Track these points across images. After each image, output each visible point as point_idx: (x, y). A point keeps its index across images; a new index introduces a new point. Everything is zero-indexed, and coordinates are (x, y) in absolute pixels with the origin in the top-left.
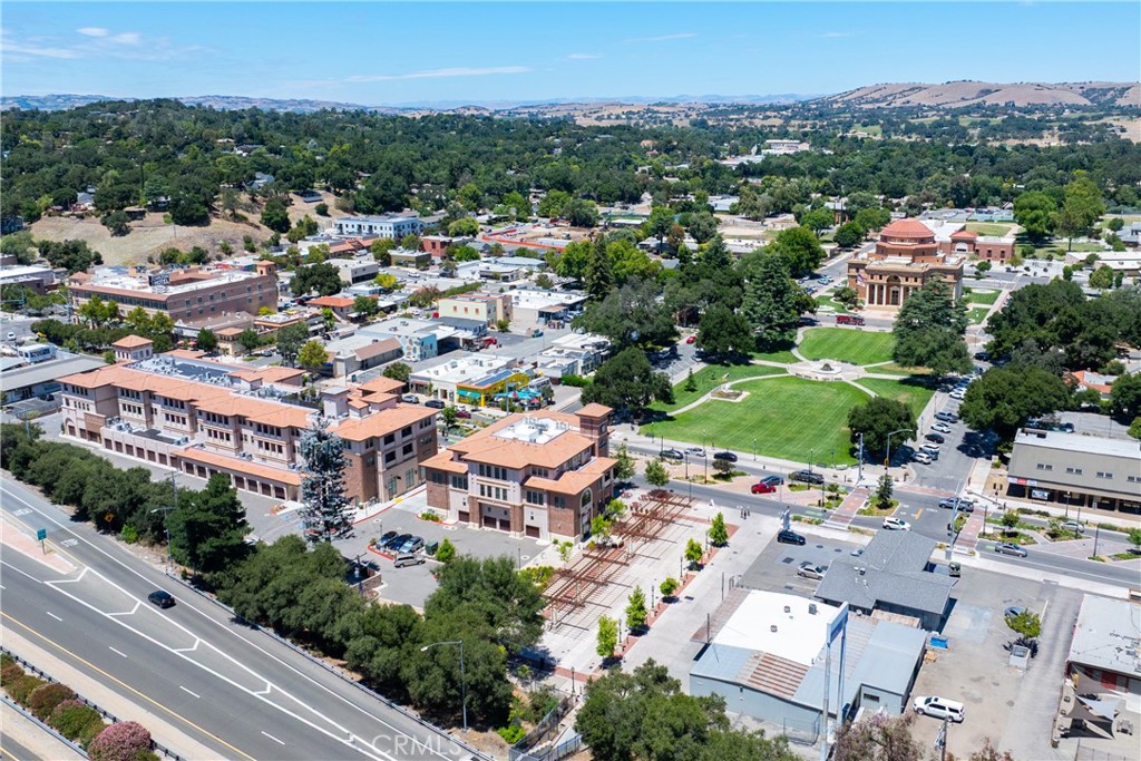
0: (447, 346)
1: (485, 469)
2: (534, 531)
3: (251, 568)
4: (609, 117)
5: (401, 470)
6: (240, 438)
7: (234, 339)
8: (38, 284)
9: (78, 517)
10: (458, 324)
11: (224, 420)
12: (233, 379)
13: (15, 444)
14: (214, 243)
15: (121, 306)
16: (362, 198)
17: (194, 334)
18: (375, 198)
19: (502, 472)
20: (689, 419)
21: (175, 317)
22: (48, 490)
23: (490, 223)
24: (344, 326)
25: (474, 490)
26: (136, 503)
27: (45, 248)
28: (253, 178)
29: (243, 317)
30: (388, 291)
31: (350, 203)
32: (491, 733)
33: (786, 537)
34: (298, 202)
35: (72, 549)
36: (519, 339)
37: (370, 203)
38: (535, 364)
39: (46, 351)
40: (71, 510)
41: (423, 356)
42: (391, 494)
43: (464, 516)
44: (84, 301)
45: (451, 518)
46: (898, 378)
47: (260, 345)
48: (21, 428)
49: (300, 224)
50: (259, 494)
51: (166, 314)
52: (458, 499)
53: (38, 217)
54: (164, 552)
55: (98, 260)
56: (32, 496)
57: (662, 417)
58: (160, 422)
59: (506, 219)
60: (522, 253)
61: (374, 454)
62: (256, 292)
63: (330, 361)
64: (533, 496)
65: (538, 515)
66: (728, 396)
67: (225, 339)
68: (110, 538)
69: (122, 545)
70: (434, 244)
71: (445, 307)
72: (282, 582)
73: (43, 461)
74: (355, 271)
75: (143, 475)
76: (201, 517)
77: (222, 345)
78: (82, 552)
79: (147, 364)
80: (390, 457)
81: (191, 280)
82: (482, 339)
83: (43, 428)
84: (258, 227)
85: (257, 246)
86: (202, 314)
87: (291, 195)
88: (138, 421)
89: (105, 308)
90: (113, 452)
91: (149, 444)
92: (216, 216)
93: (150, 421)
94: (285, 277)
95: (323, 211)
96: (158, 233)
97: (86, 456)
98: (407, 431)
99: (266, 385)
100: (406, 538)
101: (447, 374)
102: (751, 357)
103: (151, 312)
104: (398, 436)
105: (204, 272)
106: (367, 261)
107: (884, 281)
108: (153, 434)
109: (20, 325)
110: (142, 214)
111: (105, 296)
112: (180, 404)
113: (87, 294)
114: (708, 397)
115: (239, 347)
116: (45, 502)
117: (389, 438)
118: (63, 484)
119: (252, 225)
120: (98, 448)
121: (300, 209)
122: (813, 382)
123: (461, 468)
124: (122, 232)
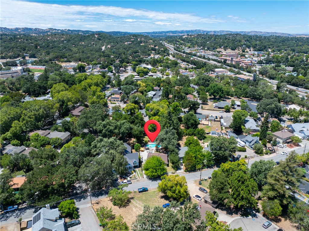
31: (254, 50)
34: (247, 49)
37: (257, 50)
49: (246, 52)
92: (236, 50)
95: (250, 50)
96: (229, 51)
110: (228, 49)
119: (240, 51)
124: (225, 50)
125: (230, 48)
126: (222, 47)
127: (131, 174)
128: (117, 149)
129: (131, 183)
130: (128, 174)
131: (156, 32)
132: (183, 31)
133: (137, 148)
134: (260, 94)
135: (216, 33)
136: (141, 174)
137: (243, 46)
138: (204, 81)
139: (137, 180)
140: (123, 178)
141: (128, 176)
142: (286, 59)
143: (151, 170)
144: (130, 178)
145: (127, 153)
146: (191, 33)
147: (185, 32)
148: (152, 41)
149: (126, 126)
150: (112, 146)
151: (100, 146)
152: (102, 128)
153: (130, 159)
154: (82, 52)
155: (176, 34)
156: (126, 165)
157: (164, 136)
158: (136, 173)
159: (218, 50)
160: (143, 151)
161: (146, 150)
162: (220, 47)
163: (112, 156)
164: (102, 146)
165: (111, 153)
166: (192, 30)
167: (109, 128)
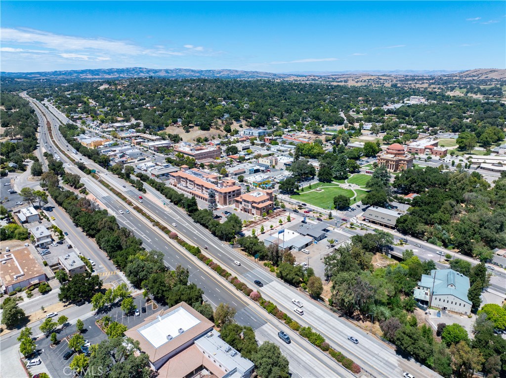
0: (257, 171)
1: (245, 201)
2: (253, 214)
3: (197, 213)
4: (361, 81)
5: (232, 200)
6: (202, 190)
7: (208, 166)
8: (167, 147)
9: (171, 202)
10: (261, 165)
11: (199, 185)
12: (203, 177)
13: (160, 187)
14: (210, 136)
15: (184, 155)
16: (253, 123)
17: (199, 163)
18: (256, 122)
19: (248, 202)
20: (303, 195)
21: (196, 159)
22: (166, 196)
23: (289, 131)
24: (235, 163)
25: (243, 205)
26: (181, 200)
27: (169, 136)
28: (223, 116)
29: (211, 160)
30: (249, 154)
31: (249, 124)
32: (228, 242)
33: (303, 222)
34: (235, 123)
35: (169, 207)
36: (277, 170)
37: (255, 124)
38: (275, 178)
39: (168, 165)
40: (170, 200)
41: (250, 173)
42: (230, 204)
43: (241, 210)
44: (177, 153)
45: (239, 210)
46: (366, 190)
47: (214, 167)
48: (162, 183)
49: (234, 131)
50: (200, 199)
51: (194, 158)
52: (241, 206)
53: (168, 126)
54: (184, 209)
55: (182, 140)
56: (163, 197)
57: (298, 194)
58: (188, 185)
59: (294, 130)
60: (291, 144)
61: (226, 196)
62: (215, 153)
63: (227, 173)
64: (253, 207)
65: (254, 211)
66: (318, 191)
67: (206, 165)
68: (176, 206)
69: (178, 207)
70: (267, 139)
71: (261, 160)
72: (201, 216)
73: (165, 191)
74: (243, 147)
75: (183, 195)
76: (190, 203)
77: (205, 167)
78: (171, 208)
79: (187, 171)
80: (230, 196)
81: (201, 149)
82: (267, 170)
83: (166, 183)
84: (222, 131)
85: (221, 137)
86: (202, 158)
87: (233, 121)
88: (184, 184)
89: (181, 155)
90: (179, 190)
91: (186, 189)
92: (212, 128)
93: (186, 184)
94: (224, 148)
95: (241, 126)
96: (197, 132)
97: (173, 190)
98: (234, 191)
99: (209, 179)
100: (229, 212)
101: (251, 179)
102: (332, 181)
103: (191, 157)
104: (232, 192)
105: (204, 147)
106: (247, 144)
107: (385, 162)
108: (187, 187)
109: (163, 157)
110: (193, 127)
111: (181, 152)
112: (192, 181)
113: (177, 151)
114: (313, 190)
115: (209, 167)
116: (165, 198)
117: (230, 193)
118: (168, 195)
119: (221, 130)
120: (176, 189)
121: (235, 126)
122: (343, 189)
123: (241, 200)
124: (188, 132)
125: (197, 125)
126: (180, 123)
131: (60, 72)
132: (111, 69)
135: (168, 73)
146: (127, 74)
147: (116, 72)
155: (99, 75)
159: (171, 133)
162: (175, 122)
166: (127, 69)
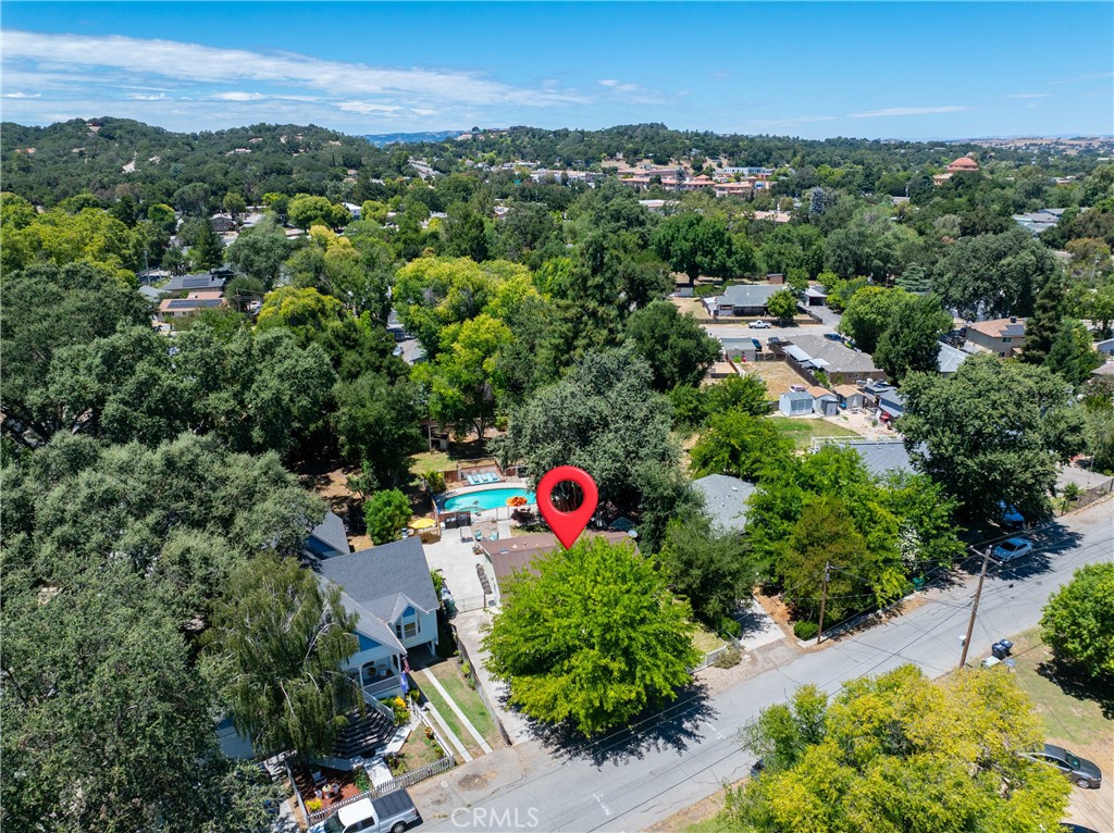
31: (733, 163)
34: (709, 161)
87: (707, 158)
92: (671, 162)
95: (719, 165)
96: (648, 166)
110: (642, 160)
124: (633, 166)
125: (647, 158)
126: (620, 156)
127: (389, 726)
128: (240, 520)
129: (419, 822)
130: (366, 730)
133: (391, 518)
134: (886, 250)
136: (480, 714)
137: (691, 150)
138: (620, 224)
139: (458, 772)
140: (331, 775)
141: (369, 754)
142: (867, 176)
143: (584, 661)
144: (393, 762)
145: (323, 558)
148: (338, 143)
149: (288, 363)
150: (189, 495)
151: (70, 507)
152: (95, 386)
153: (366, 595)
154: (23, 169)
156: (341, 650)
157: (590, 403)
158: (434, 712)
159: (606, 164)
160: (429, 538)
161: (449, 526)
162: (612, 156)
163: (194, 588)
164: (91, 498)
165: (183, 560)
167: (153, 380)
